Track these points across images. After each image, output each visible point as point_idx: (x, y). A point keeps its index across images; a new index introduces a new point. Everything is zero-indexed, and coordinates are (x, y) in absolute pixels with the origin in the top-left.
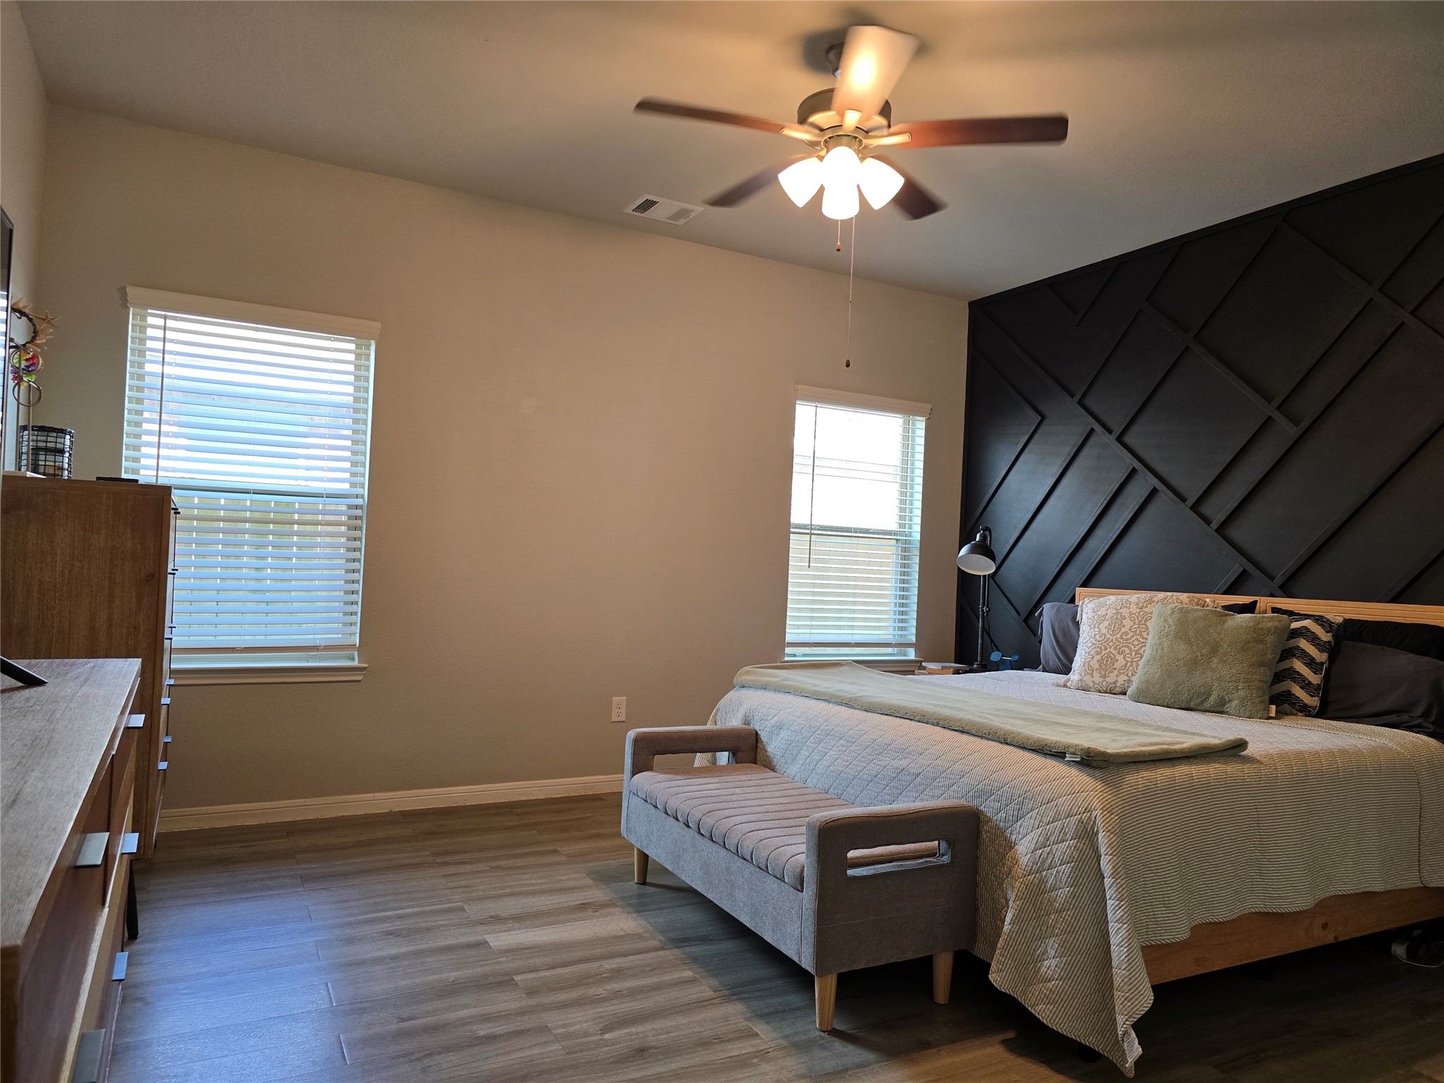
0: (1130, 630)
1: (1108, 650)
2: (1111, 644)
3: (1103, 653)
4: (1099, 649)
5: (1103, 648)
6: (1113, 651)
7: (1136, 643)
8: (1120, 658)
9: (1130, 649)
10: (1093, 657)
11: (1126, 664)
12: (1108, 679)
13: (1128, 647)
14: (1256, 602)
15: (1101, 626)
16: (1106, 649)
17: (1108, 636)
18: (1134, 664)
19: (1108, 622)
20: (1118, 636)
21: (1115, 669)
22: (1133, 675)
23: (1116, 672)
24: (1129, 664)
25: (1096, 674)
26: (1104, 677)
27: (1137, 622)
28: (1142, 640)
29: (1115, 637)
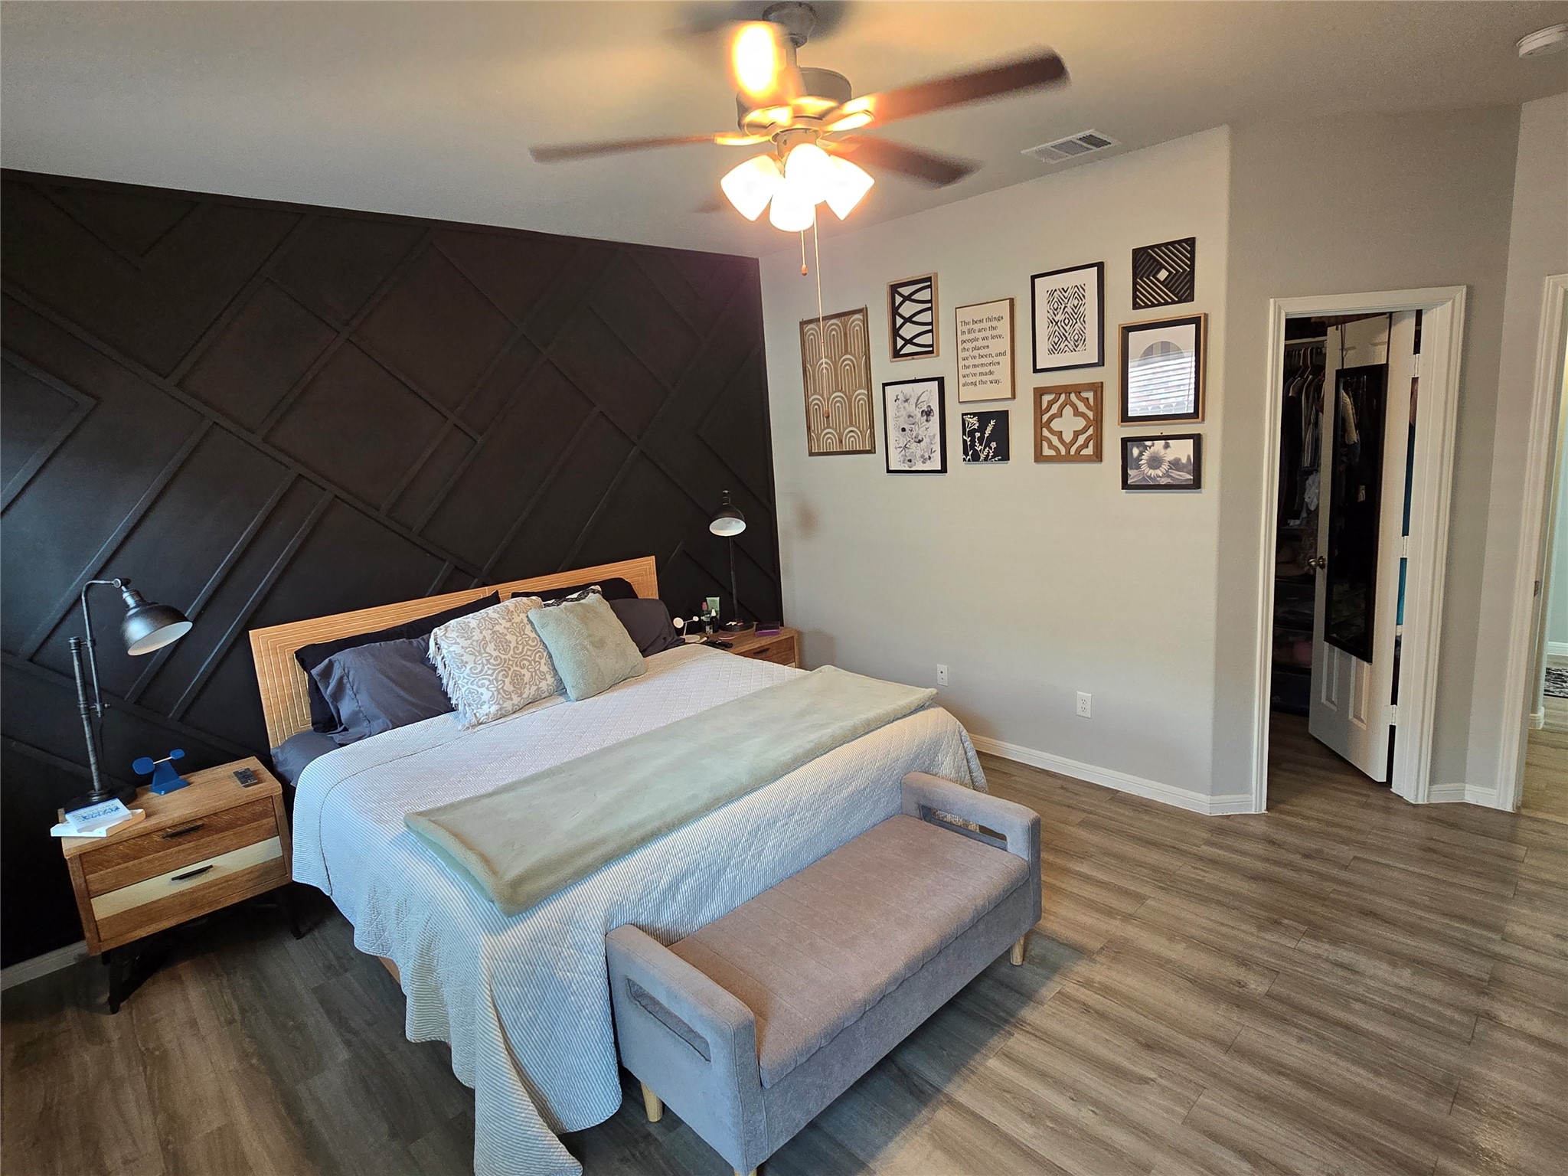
0: (518, 643)
1: (512, 669)
2: (511, 663)
3: (510, 674)
4: (504, 672)
5: (507, 669)
6: (516, 669)
7: (529, 653)
8: (524, 671)
9: (529, 661)
10: (504, 682)
11: (532, 675)
12: (525, 696)
13: (526, 659)
14: (497, 592)
15: (488, 650)
16: (510, 669)
17: (503, 657)
18: (538, 672)
19: (493, 644)
20: (511, 652)
21: (526, 684)
22: (540, 682)
23: (528, 686)
24: (534, 674)
25: (514, 696)
26: (520, 696)
27: (518, 634)
28: (534, 649)
29: (510, 655)
